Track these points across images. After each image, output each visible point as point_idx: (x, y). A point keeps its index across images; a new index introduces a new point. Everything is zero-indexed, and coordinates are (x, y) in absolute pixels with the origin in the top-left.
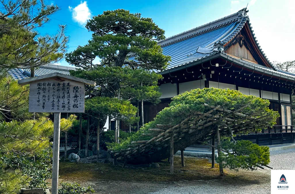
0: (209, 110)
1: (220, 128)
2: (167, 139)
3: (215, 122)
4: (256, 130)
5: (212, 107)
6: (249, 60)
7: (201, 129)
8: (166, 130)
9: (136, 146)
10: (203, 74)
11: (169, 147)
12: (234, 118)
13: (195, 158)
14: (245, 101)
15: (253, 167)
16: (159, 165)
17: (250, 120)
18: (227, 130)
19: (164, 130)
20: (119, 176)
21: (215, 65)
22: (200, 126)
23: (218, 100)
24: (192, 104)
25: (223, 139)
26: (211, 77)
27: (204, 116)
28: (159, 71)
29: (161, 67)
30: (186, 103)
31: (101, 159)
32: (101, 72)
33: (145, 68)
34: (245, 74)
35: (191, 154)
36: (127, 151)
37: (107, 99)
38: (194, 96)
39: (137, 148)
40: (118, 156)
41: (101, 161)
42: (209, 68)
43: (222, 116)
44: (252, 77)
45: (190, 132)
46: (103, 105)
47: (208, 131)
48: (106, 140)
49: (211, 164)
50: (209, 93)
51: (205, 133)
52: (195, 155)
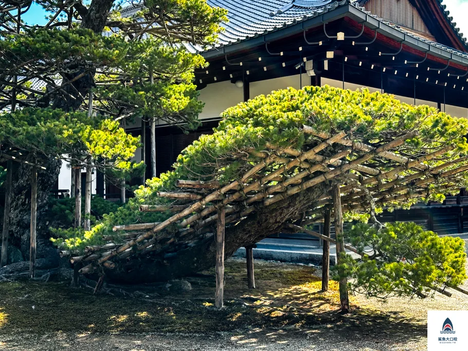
0: (315, 144)
1: (343, 190)
2: (209, 219)
3: (331, 176)
4: (431, 196)
5: (323, 135)
6: (416, 31)
7: (297, 195)
8: (204, 196)
9: (129, 238)
10: (308, 60)
11: (213, 239)
12: (379, 166)
13: (282, 266)
14: (408, 120)
15: (423, 292)
16: (189, 285)
17: (417, 170)
18: (362, 197)
19: (199, 197)
20: (79, 317)
21: (336, 35)
22: (293, 185)
23: (340, 116)
24: (271, 127)
25: (350, 218)
26: (326, 68)
27: (303, 159)
28: (199, 48)
29: (202, 35)
30: (256, 124)
31: (41, 271)
32: (38, 42)
33: (164, 39)
34: (406, 62)
35: (275, 256)
36: (106, 250)
37: (55, 113)
38: (278, 107)
39: (131, 242)
40: (80, 264)
41: (41, 276)
42: (321, 43)
43: (348, 160)
44: (422, 71)
45: (267, 202)
46: (43, 129)
47: (314, 199)
48: (58, 220)
49: (320, 280)
50: (317, 99)
51: (307, 203)
52: (283, 257)
